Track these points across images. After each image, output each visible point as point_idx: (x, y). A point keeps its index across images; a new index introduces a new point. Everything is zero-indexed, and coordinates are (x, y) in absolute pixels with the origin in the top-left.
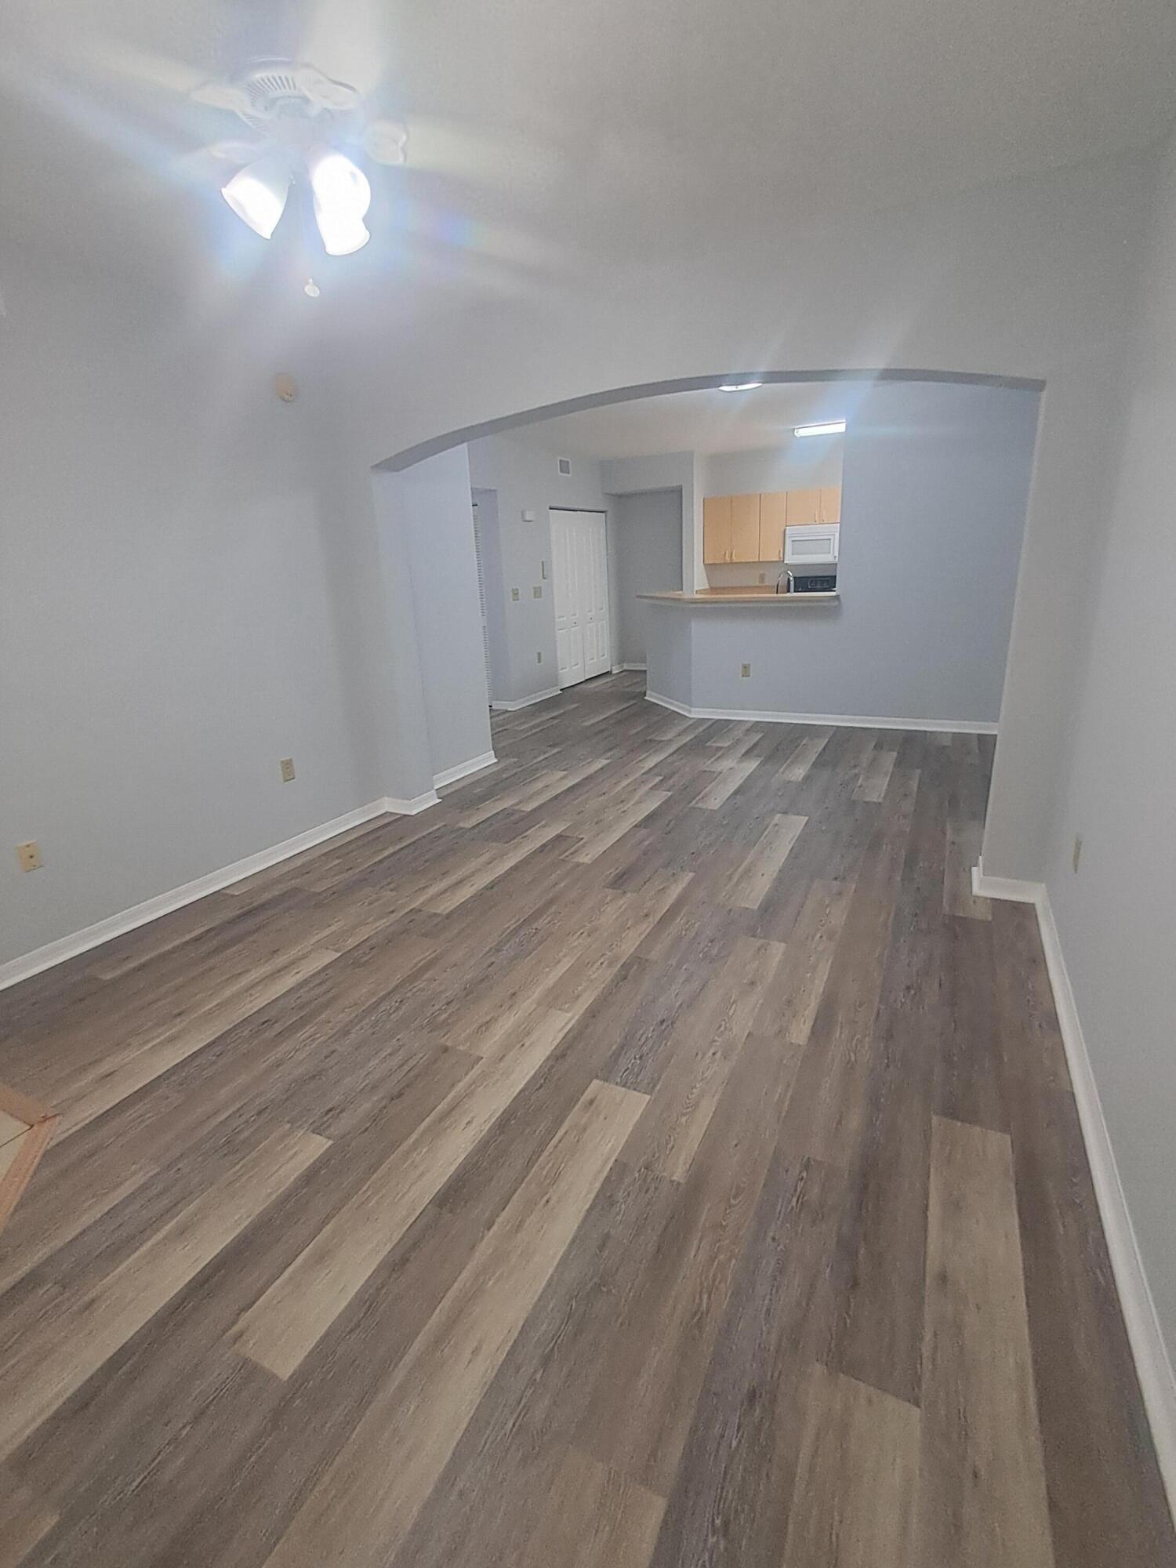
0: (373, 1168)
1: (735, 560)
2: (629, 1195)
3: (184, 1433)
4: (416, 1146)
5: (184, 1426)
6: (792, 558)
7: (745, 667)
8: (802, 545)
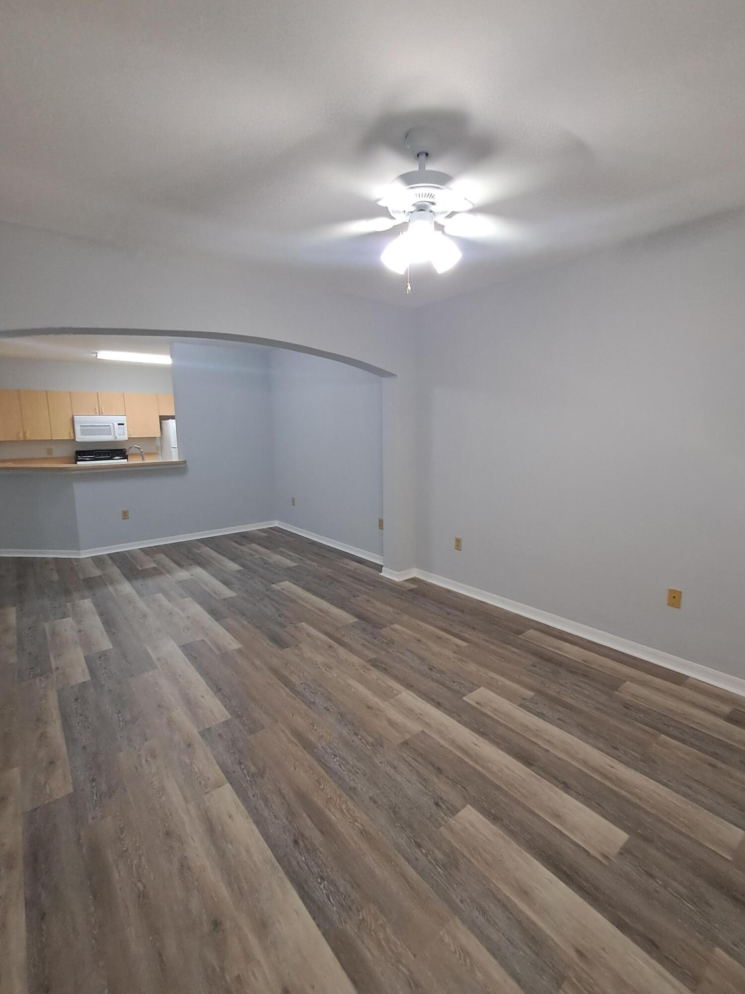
0: (498, 788)
1: (29, 437)
3: (660, 882)
4: (487, 769)
5: (658, 883)
6: (80, 438)
7: (125, 513)
8: (86, 430)
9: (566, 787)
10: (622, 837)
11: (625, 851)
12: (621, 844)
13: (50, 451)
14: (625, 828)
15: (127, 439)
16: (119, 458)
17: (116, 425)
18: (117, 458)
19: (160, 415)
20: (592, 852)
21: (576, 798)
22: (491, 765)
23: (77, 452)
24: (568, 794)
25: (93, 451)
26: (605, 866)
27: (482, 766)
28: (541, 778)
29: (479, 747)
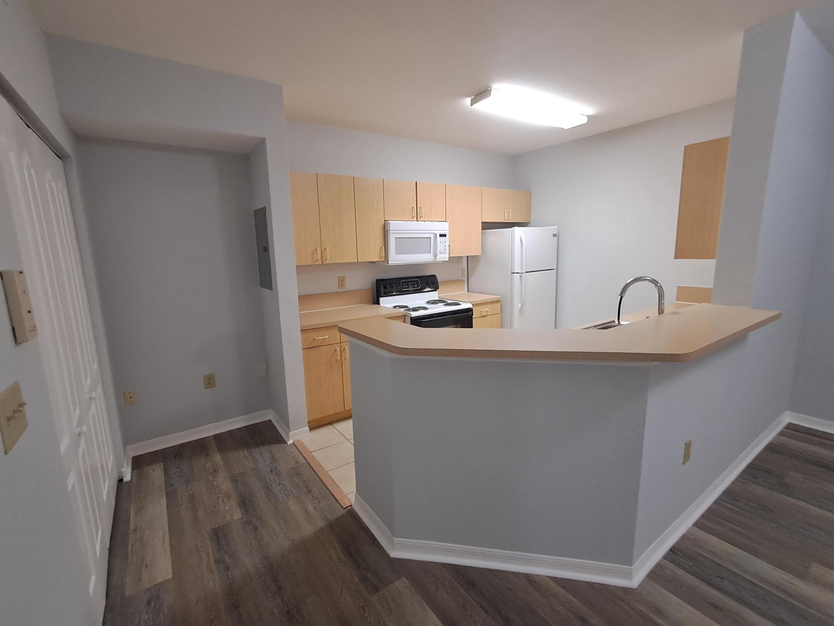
13: (341, 281)
15: (448, 260)
16: (430, 289)
17: (438, 236)
18: (427, 289)
19: (482, 221)
23: (378, 282)
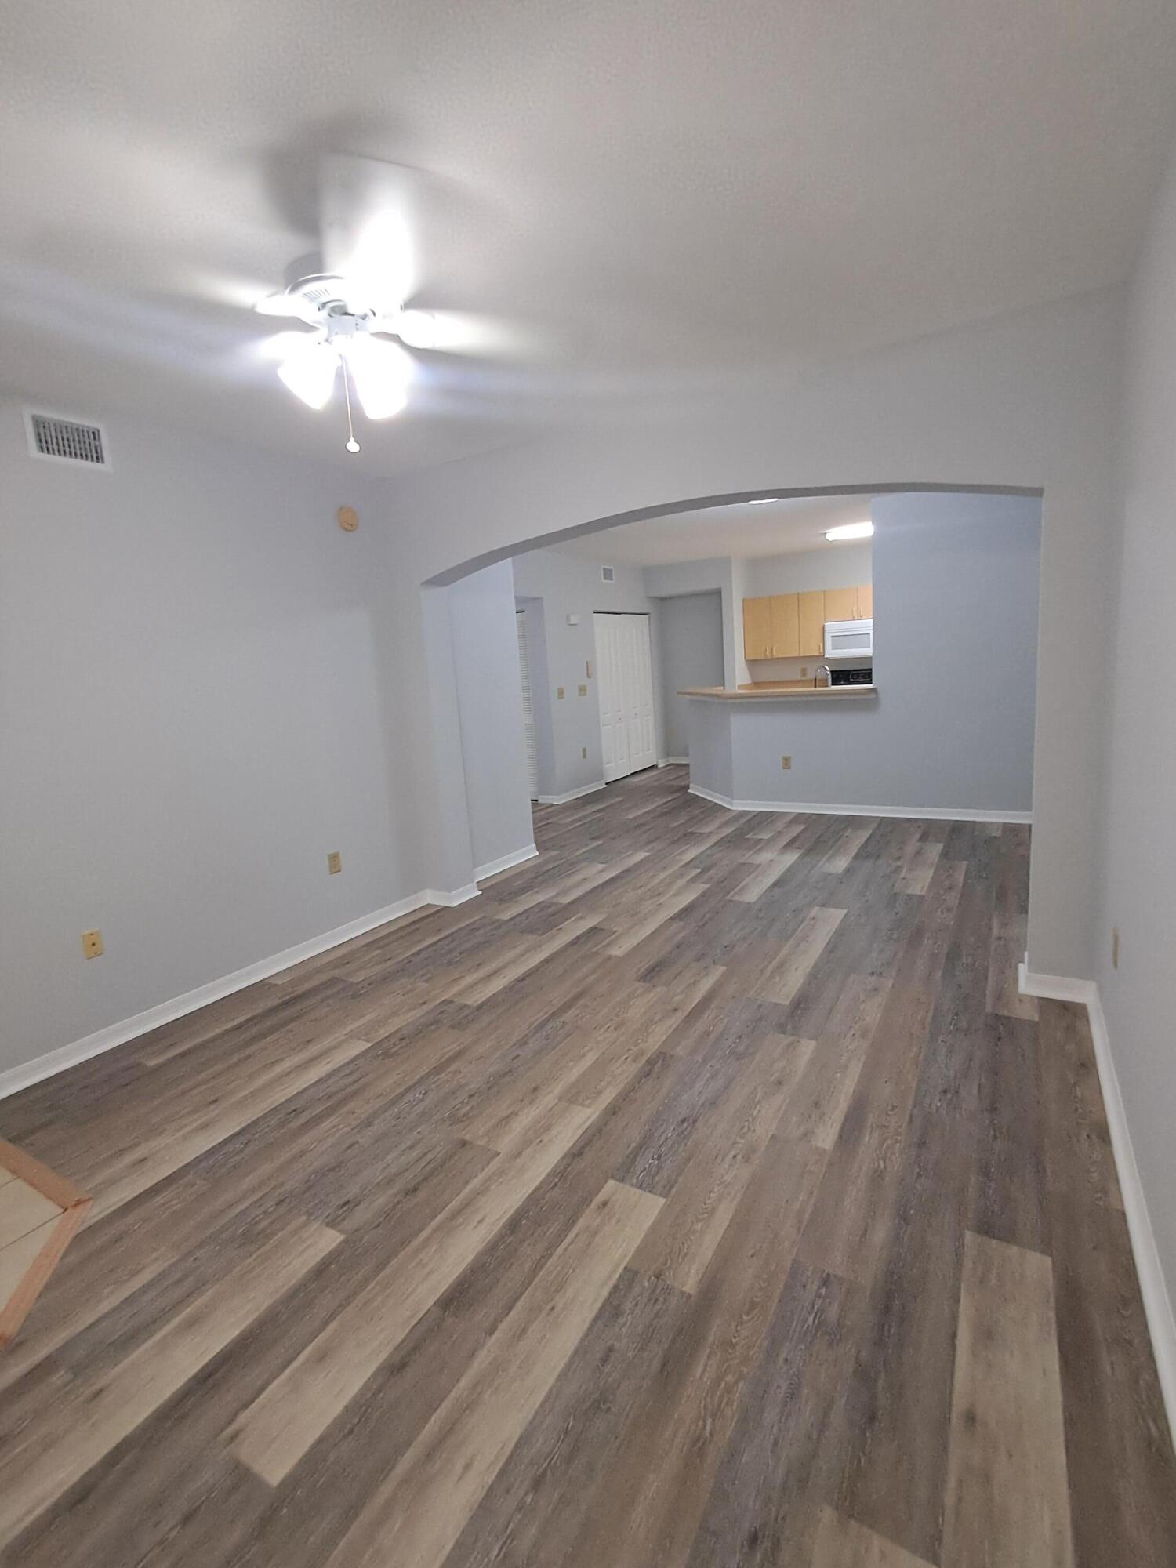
1: (775, 654)
2: (636, 1305)
3: (172, 1535)
5: (172, 1529)
6: (831, 653)
7: (786, 760)
8: (841, 640)
9: (395, 1368)
10: (275, 1471)
11: (242, 1476)
12: (257, 1468)
14: (292, 1481)
20: (247, 1413)
21: (366, 1386)
22: (433, 1250)
23: (833, 672)
24: (379, 1370)
25: (850, 671)
26: (218, 1435)
27: (428, 1238)
28: (413, 1324)
29: (475, 1227)
